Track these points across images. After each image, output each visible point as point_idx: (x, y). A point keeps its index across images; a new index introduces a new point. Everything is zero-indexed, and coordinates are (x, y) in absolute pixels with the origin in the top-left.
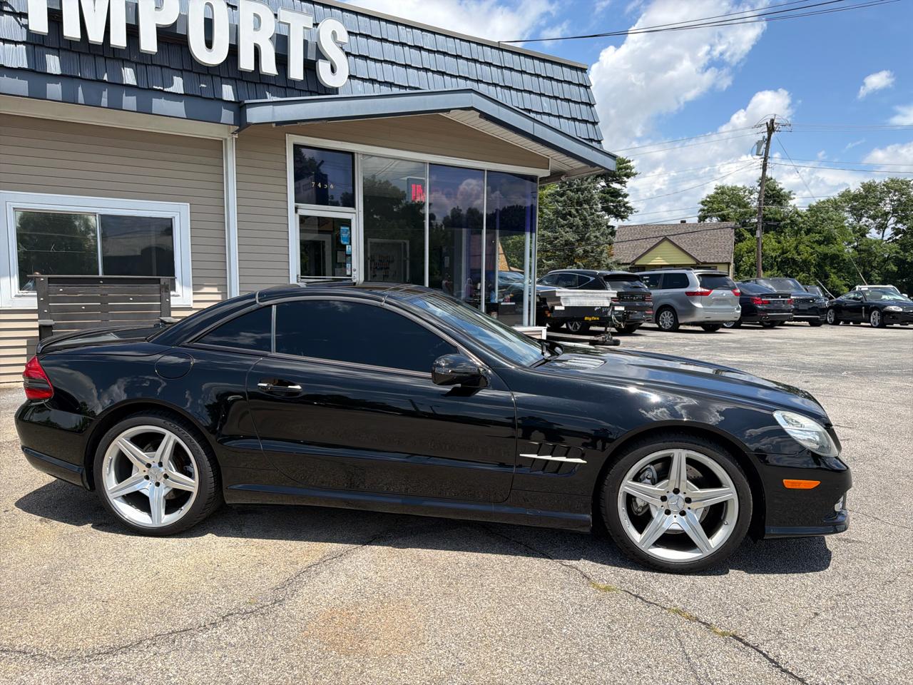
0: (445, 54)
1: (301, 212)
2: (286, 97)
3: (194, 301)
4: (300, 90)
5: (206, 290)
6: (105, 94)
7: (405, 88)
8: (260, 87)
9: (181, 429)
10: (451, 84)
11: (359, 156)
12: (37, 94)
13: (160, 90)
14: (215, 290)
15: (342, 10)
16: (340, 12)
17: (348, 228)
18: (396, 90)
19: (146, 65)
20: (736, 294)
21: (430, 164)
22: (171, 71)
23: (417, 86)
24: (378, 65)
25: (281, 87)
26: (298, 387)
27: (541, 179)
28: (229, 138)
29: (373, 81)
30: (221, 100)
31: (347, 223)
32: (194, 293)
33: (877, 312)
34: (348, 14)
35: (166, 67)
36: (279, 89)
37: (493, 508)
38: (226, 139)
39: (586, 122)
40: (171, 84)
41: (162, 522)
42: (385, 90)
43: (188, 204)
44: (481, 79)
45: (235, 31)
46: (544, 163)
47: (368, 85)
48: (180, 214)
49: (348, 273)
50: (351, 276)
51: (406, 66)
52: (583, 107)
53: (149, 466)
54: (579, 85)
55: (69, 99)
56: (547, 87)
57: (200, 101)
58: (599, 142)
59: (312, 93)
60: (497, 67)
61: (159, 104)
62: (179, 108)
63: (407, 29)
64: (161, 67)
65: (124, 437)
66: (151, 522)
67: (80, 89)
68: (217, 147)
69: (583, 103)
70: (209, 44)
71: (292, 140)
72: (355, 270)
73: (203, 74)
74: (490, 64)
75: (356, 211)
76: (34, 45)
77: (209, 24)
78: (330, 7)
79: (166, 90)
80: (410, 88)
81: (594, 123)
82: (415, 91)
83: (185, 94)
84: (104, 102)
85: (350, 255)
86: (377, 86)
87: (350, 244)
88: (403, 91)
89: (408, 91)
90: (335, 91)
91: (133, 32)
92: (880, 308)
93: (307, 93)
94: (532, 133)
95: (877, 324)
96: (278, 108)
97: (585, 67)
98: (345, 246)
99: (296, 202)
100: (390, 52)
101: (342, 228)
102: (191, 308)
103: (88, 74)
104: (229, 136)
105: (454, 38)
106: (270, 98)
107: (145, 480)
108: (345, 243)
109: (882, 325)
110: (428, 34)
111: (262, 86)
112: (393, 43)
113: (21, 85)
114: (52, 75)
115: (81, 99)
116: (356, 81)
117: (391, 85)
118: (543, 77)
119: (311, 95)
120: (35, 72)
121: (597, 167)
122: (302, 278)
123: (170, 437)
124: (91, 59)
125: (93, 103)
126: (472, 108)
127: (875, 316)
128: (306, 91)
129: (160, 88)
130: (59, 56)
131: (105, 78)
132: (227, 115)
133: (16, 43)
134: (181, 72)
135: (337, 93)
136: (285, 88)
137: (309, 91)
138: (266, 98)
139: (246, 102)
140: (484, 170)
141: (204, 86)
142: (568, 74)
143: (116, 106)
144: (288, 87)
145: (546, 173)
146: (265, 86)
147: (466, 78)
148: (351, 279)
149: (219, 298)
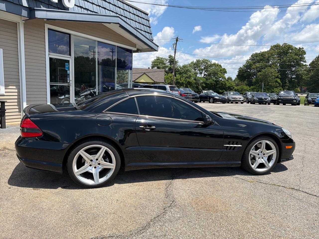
1: (50, 56)
2: (49, 9)
3: (5, 92)
4: (54, 6)
5: (10, 87)
7: (93, 12)
8: (38, 3)
9: (109, 145)
10: (108, 13)
11: (73, 36)
14: (15, 87)
17: (68, 64)
18: (89, 12)
20: (179, 93)
21: (98, 41)
23: (97, 12)
25: (47, 4)
26: (154, 127)
27: (133, 51)
28: (21, 22)
29: (81, 7)
30: (22, 6)
31: (68, 62)
32: (5, 89)
33: (212, 99)
36: (46, 5)
37: (215, 163)
38: (19, 23)
39: (148, 33)
41: (99, 182)
42: (86, 12)
43: (2, 49)
44: (117, 13)
46: (134, 45)
47: (79, 8)
49: (68, 81)
50: (69, 83)
51: (93, 3)
52: (148, 27)
53: (91, 161)
54: (146, 20)
56: (137, 19)
57: (12, 5)
58: (152, 40)
59: (59, 8)
60: (122, 9)
65: (83, 150)
66: (94, 183)
68: (15, 25)
69: (147, 26)
71: (47, 26)
72: (71, 81)
74: (120, 8)
75: (71, 57)
80: (94, 12)
81: (151, 34)
82: (96, 14)
83: (6, 1)
85: (69, 75)
86: (83, 9)
87: (69, 70)
88: (92, 13)
89: (94, 13)
90: (67, 9)
92: (213, 97)
93: (57, 8)
94: (136, 35)
95: (212, 102)
96: (48, 13)
97: (148, 14)
98: (67, 71)
99: (49, 52)
101: (66, 64)
102: (4, 95)
106: (43, 8)
107: (90, 167)
108: (67, 70)
109: (213, 103)
111: (38, 2)
117: (88, 10)
118: (136, 15)
119: (58, 9)
121: (153, 49)
122: (50, 83)
123: (104, 148)
126: (118, 23)
127: (211, 100)
128: (56, 7)
132: (25, 13)
135: (69, 10)
136: (48, 5)
137: (57, 7)
138: (41, 8)
139: (35, 8)
140: (116, 46)
142: (144, 16)
144: (49, 4)
145: (135, 49)
146: (40, 3)
147: (113, 12)
148: (69, 84)
149: (16, 91)
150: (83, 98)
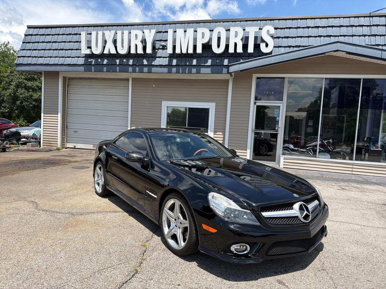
0: (332, 27)
1: (257, 104)
3: (214, 137)
4: (252, 56)
5: (218, 133)
6: (187, 69)
7: (307, 46)
9: (103, 167)
11: (287, 79)
12: (170, 72)
13: (203, 65)
14: (222, 134)
15: (279, 20)
16: (278, 21)
17: (278, 110)
19: (201, 57)
21: (325, 78)
22: (208, 58)
24: (294, 39)
25: (247, 56)
26: (117, 158)
29: (290, 47)
31: (279, 107)
34: (282, 21)
35: (207, 57)
40: (207, 62)
42: (295, 49)
43: (215, 103)
45: (228, 39)
47: (287, 48)
48: (211, 106)
49: (277, 129)
50: (278, 130)
51: (309, 37)
55: (178, 72)
57: (216, 67)
60: (367, 26)
61: (203, 70)
62: (209, 70)
63: (312, 20)
64: (205, 57)
66: (99, 192)
67: (181, 69)
70: (219, 46)
71: (255, 76)
72: (280, 128)
73: (219, 57)
74: (362, 26)
75: (283, 103)
76: (171, 57)
77: (219, 39)
78: (274, 20)
79: (205, 65)
83: (211, 65)
84: (187, 72)
85: (278, 121)
86: (292, 48)
87: (279, 117)
91: (195, 47)
94: (381, 57)
99: (255, 100)
100: (300, 32)
101: (276, 110)
103: (183, 64)
104: (230, 78)
105: (340, 18)
106: (242, 61)
108: (276, 116)
110: (324, 19)
112: (303, 28)
113: (166, 70)
114: (173, 65)
115: (181, 72)
116: (282, 48)
117: (299, 46)
120: (170, 65)
122: (255, 130)
124: (185, 58)
125: (184, 72)
126: (338, 51)
128: (257, 56)
129: (203, 64)
130: (176, 59)
131: (188, 64)
132: (225, 70)
133: (166, 57)
134: (211, 58)
135: (271, 54)
136: (249, 56)
137: (259, 56)
138: (240, 61)
139: (231, 64)
140: (361, 79)
141: (218, 61)
143: (190, 72)
146: (240, 57)
148: (278, 132)
149: (222, 136)
150: (310, 149)
